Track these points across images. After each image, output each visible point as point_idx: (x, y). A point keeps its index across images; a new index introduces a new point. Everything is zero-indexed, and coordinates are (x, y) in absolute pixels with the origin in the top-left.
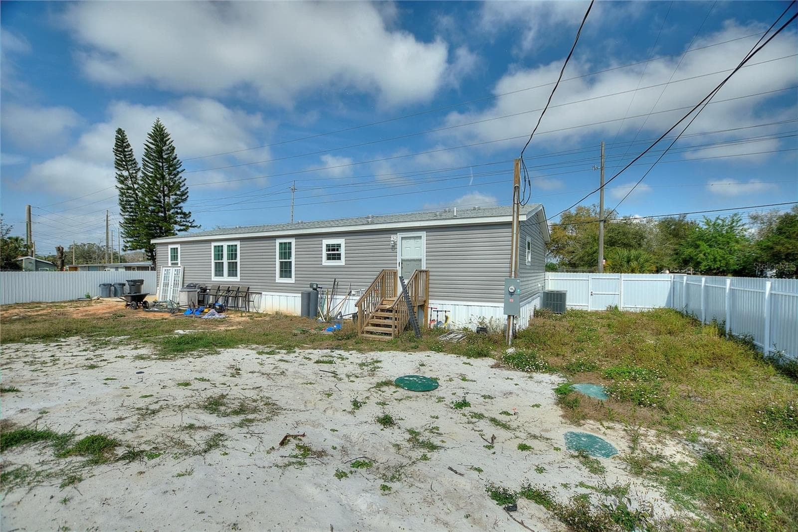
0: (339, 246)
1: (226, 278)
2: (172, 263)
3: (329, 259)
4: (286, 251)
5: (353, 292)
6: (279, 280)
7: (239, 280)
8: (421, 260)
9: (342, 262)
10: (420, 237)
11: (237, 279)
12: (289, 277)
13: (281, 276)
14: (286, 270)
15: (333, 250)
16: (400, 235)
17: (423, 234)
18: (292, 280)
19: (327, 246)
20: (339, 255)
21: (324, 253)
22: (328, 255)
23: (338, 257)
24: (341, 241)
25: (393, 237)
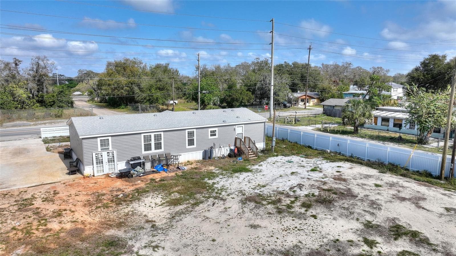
0: (216, 131)
1: (153, 151)
2: (101, 149)
3: (211, 136)
4: (191, 134)
5: (221, 147)
6: (188, 147)
7: (163, 151)
8: (242, 133)
9: (217, 137)
10: (242, 126)
11: (162, 150)
12: (193, 145)
13: (189, 145)
14: (191, 142)
15: (214, 132)
16: (237, 126)
17: (243, 125)
18: (195, 146)
19: (211, 131)
20: (216, 134)
21: (210, 134)
22: (211, 134)
23: (215, 135)
24: (216, 129)
25: (235, 126)
